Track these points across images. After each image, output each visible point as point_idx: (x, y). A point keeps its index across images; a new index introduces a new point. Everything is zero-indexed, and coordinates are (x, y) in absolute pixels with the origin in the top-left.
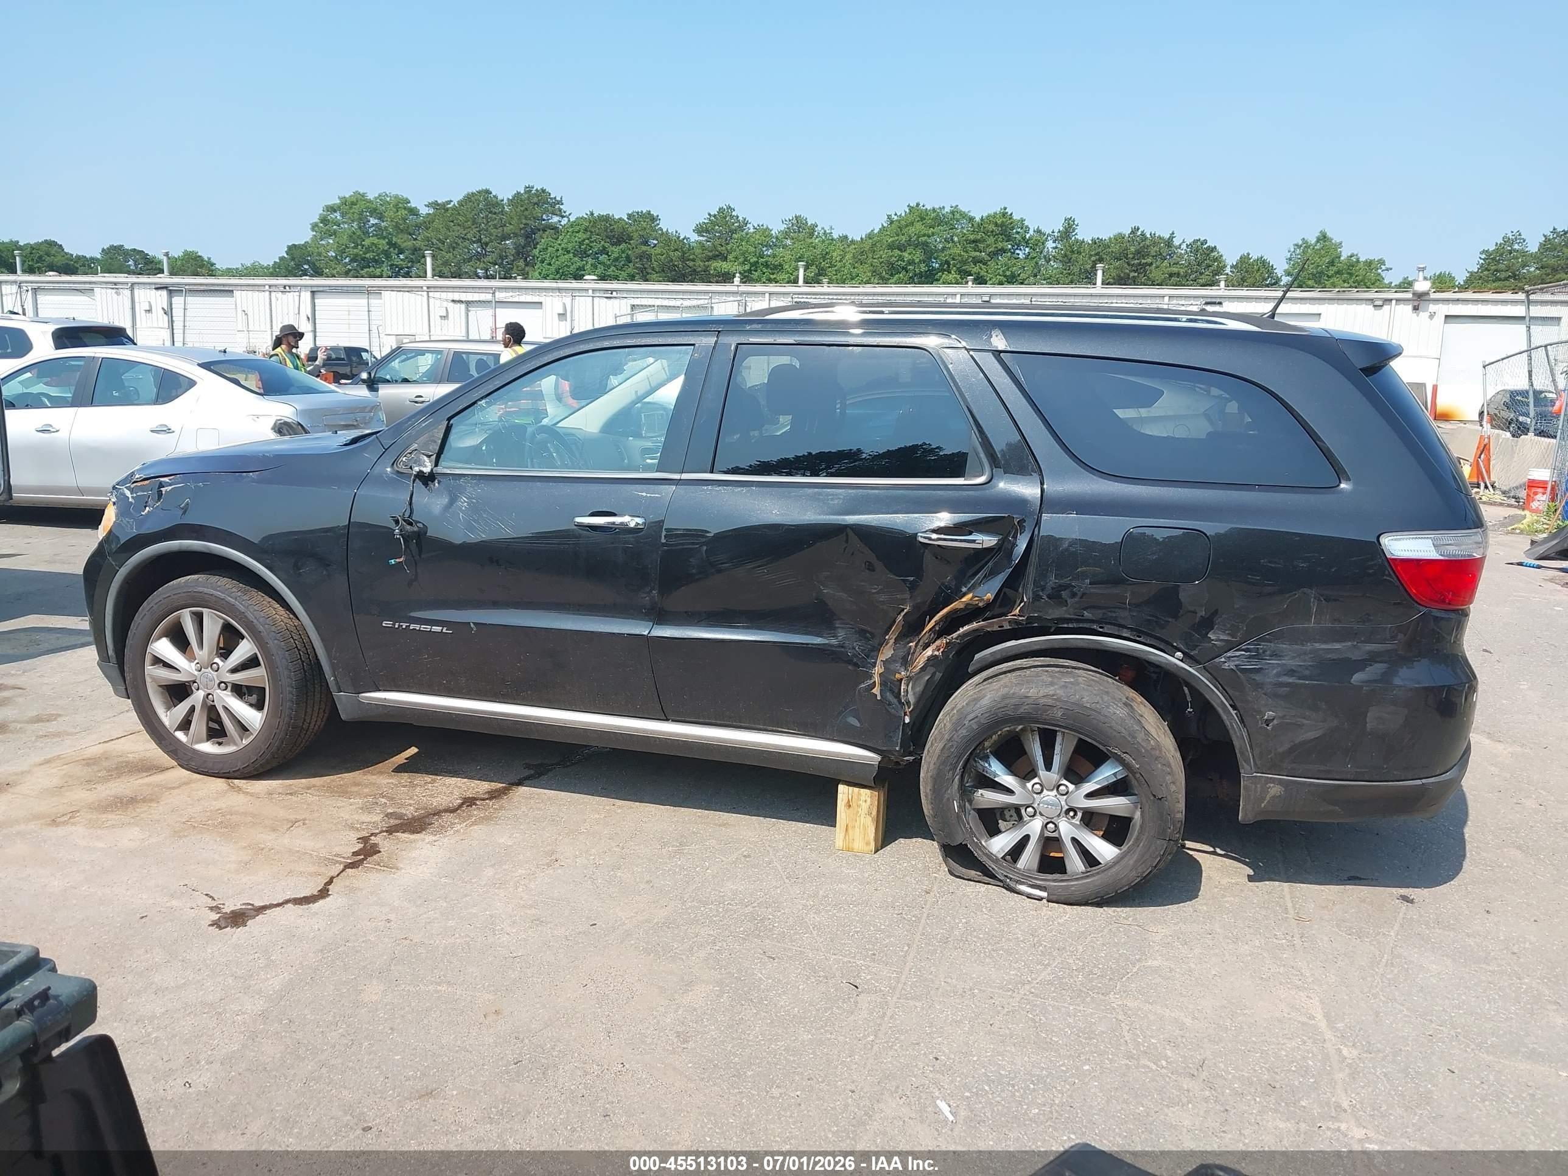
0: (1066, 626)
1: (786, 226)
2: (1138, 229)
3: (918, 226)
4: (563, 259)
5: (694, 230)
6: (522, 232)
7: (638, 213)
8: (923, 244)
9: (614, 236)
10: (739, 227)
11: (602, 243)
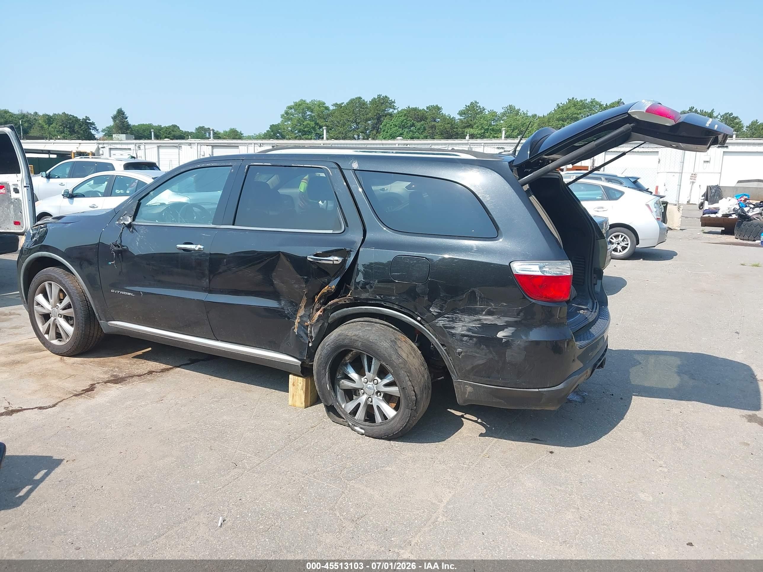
0: (371, 302)
1: (504, 110)
2: (693, 108)
3: (573, 109)
4: (393, 129)
5: (458, 114)
6: (375, 117)
7: (432, 106)
8: (575, 118)
9: (418, 118)
10: (480, 111)
11: (413, 121)
